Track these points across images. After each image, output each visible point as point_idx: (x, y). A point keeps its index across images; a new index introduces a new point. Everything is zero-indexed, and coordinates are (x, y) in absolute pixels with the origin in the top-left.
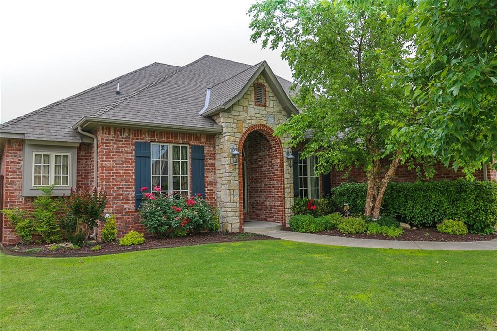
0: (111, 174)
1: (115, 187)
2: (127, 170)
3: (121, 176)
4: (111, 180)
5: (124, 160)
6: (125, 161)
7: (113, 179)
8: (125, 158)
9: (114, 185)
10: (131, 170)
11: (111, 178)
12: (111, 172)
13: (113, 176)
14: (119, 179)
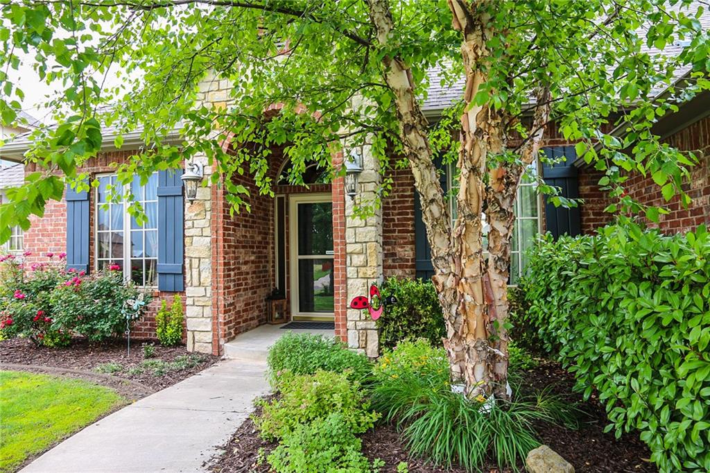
0: (37, 232)
1: (41, 253)
2: (57, 225)
3: (49, 235)
4: (36, 242)
5: (53, 208)
6: (55, 211)
7: (38, 240)
8: (55, 206)
9: (39, 250)
10: (62, 225)
11: (36, 238)
12: (37, 229)
13: (38, 235)
14: (46, 240)
